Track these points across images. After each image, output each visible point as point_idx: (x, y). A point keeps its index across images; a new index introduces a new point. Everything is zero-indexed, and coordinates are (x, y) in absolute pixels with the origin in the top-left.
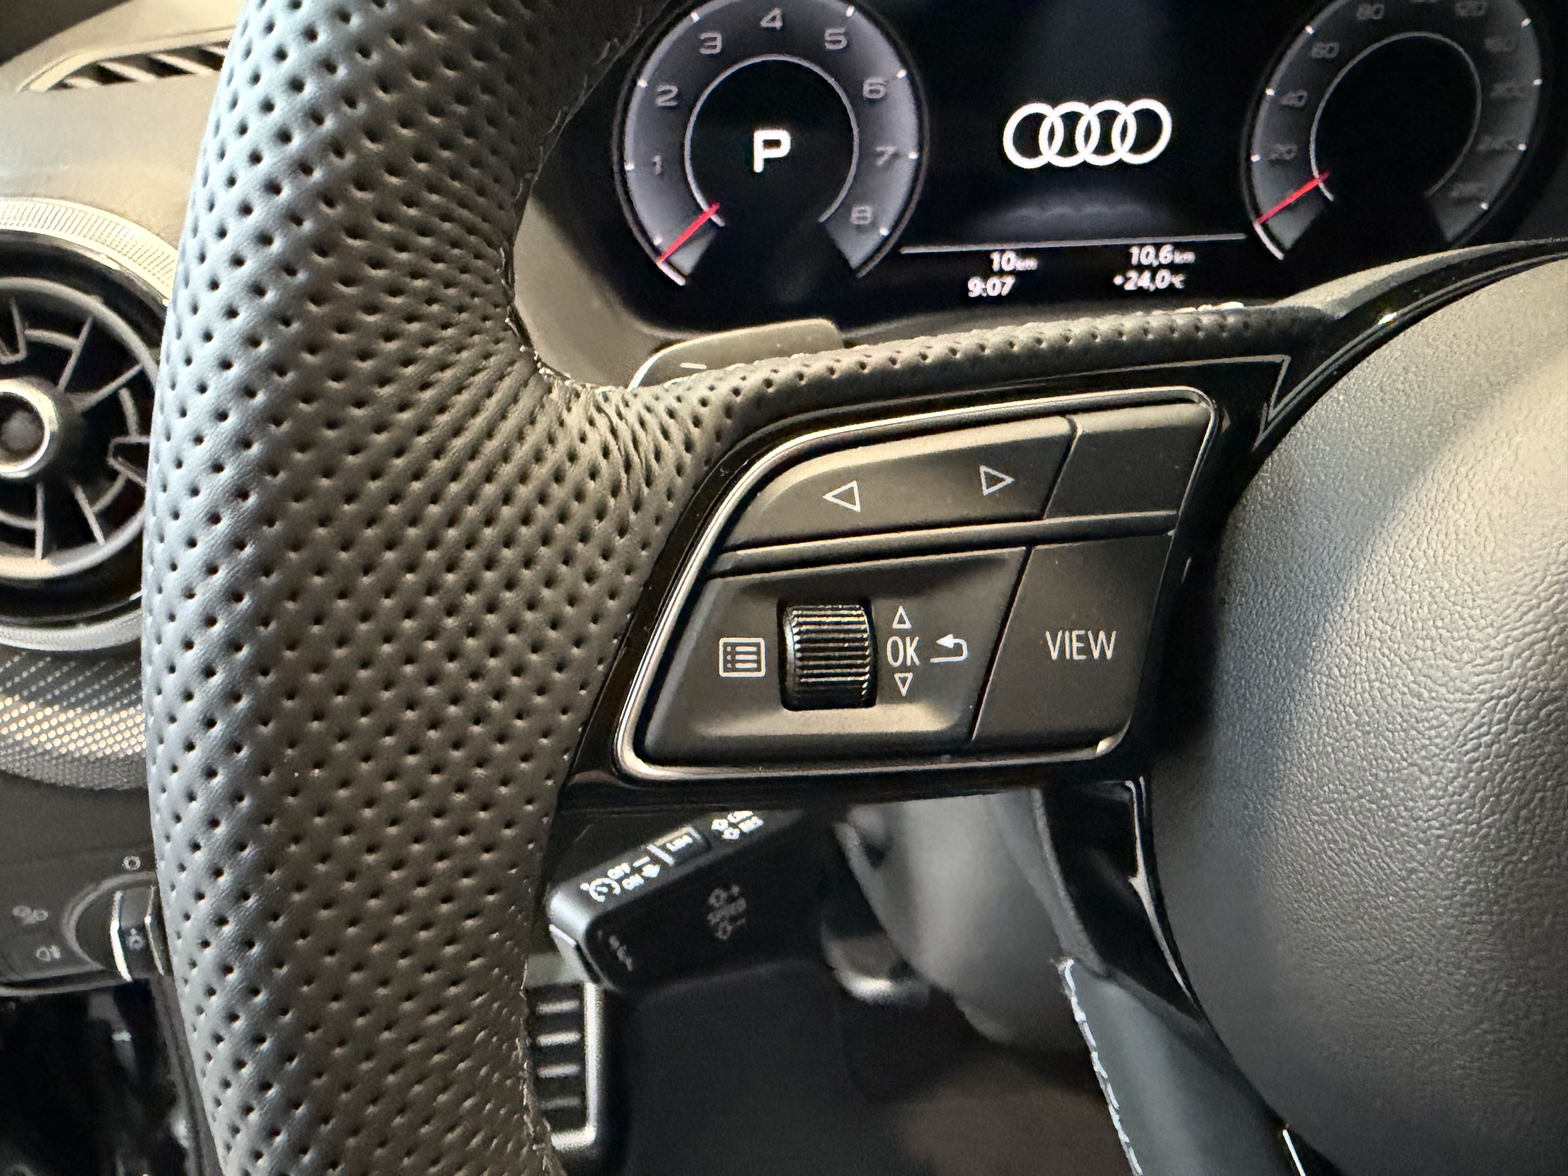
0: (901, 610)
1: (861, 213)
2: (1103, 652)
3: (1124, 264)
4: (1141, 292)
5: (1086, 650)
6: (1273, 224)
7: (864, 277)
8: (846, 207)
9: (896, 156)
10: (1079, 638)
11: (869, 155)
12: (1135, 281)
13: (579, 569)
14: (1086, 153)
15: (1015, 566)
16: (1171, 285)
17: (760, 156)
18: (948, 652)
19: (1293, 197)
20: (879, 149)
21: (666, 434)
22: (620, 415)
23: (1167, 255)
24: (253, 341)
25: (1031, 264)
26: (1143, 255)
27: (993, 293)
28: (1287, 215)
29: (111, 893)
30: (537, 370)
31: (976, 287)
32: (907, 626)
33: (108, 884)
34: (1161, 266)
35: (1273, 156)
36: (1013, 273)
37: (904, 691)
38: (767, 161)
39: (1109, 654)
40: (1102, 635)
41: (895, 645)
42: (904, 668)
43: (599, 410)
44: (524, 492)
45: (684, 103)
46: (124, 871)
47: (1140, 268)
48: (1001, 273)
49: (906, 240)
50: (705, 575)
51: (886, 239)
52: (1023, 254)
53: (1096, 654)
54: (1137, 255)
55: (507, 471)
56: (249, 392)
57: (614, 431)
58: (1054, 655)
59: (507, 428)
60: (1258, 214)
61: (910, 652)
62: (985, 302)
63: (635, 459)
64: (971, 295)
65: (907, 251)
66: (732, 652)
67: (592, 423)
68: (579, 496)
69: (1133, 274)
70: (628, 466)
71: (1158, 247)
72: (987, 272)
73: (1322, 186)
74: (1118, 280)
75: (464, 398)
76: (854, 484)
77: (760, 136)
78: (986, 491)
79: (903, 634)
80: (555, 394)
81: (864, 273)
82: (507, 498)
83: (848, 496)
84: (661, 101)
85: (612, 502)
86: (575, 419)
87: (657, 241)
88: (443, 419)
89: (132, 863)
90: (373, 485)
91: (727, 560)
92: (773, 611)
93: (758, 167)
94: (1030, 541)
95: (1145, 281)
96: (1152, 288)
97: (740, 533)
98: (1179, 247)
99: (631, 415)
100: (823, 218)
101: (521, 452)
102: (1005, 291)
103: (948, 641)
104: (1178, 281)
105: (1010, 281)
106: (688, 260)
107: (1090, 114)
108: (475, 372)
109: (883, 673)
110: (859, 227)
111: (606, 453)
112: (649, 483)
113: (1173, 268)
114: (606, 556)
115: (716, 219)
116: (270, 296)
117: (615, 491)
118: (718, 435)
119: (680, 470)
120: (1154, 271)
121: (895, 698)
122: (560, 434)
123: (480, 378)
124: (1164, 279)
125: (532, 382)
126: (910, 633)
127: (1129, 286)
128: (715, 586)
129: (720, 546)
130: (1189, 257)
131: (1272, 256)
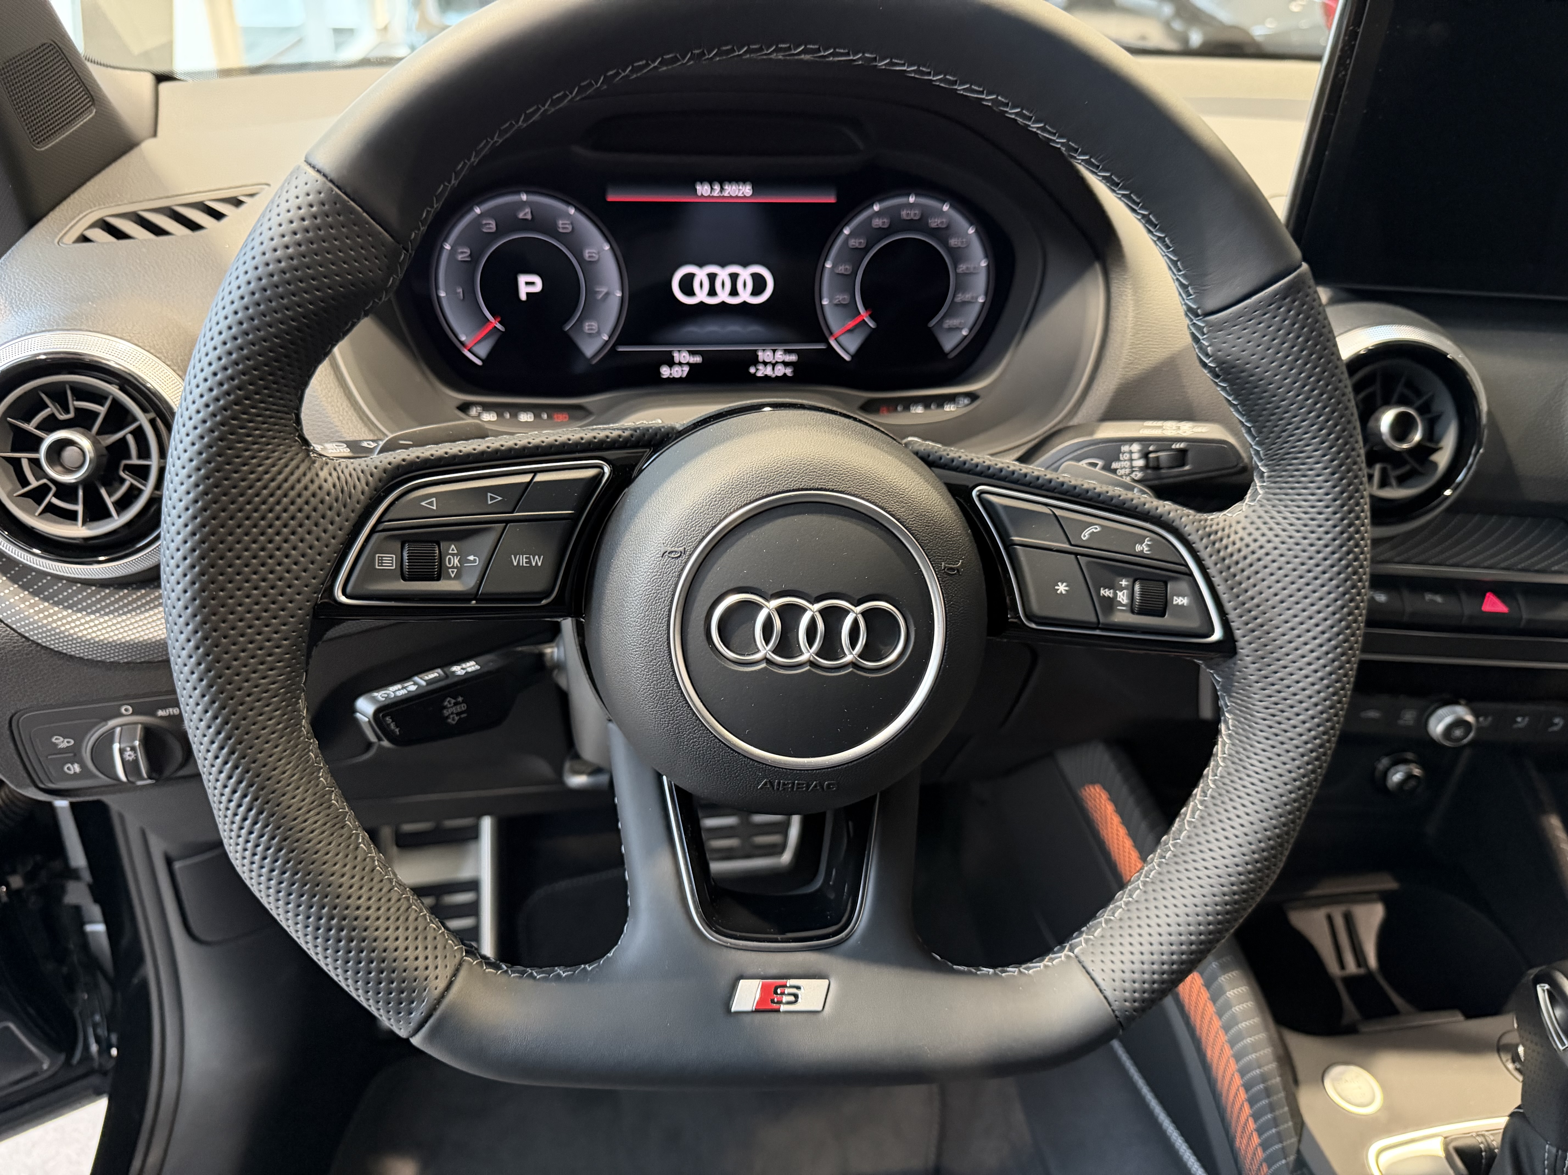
0: (453, 546)
1: (589, 326)
2: (537, 563)
3: (755, 361)
4: (766, 378)
5: (529, 562)
6: (843, 339)
7: (596, 363)
8: (581, 320)
9: (607, 294)
10: (526, 558)
11: (590, 292)
12: (762, 371)
13: (321, 529)
14: (723, 296)
15: (500, 530)
16: (785, 374)
17: (523, 291)
18: (470, 562)
19: (851, 324)
20: (598, 289)
21: (359, 480)
22: (342, 472)
23: (780, 356)
24: (200, 453)
25: (698, 359)
26: (765, 355)
27: (677, 376)
28: (847, 335)
29: (114, 728)
30: (308, 455)
31: (665, 372)
32: (456, 552)
33: (111, 723)
34: (777, 363)
35: (836, 302)
36: (688, 364)
37: (453, 576)
38: (528, 294)
39: (539, 564)
40: (537, 557)
41: (450, 559)
42: (453, 567)
43: (335, 469)
44: (299, 501)
45: (474, 258)
46: (122, 715)
47: (765, 364)
48: (680, 364)
49: (619, 342)
50: (373, 531)
51: (607, 342)
52: (692, 353)
53: (534, 564)
54: (762, 356)
55: (292, 494)
56: (199, 469)
57: (339, 478)
58: (515, 564)
59: (293, 478)
60: (831, 333)
61: (456, 561)
62: (672, 381)
63: (346, 488)
64: (664, 377)
65: (621, 349)
66: (381, 560)
67: (330, 474)
68: (322, 502)
69: (761, 367)
70: (342, 491)
71: (774, 351)
72: (671, 363)
73: (866, 320)
74: (752, 370)
75: (275, 469)
76: (434, 499)
77: (522, 279)
78: (490, 502)
79: (453, 555)
80: (316, 465)
81: (594, 362)
82: (293, 503)
83: (431, 503)
84: (460, 257)
85: (335, 504)
86: (323, 474)
87: (463, 338)
88: (267, 476)
89: (126, 710)
90: (241, 499)
91: (380, 527)
92: (399, 546)
93: (523, 297)
94: (507, 522)
95: (768, 371)
96: (774, 376)
97: (388, 516)
98: (787, 352)
99: (346, 472)
100: (567, 328)
101: (299, 487)
102: (684, 375)
103: (471, 558)
104: (789, 371)
105: (686, 369)
106: (483, 350)
107: (723, 274)
108: (280, 459)
109: (443, 568)
110: (590, 334)
111: (334, 486)
112: (350, 498)
113: (786, 364)
114: (332, 524)
115: (499, 326)
116: (206, 440)
117: (337, 500)
118: (380, 480)
119: (363, 493)
120: (774, 365)
121: (450, 578)
122: (316, 479)
123: (282, 461)
124: (780, 371)
125: (306, 461)
126: (457, 555)
127: (759, 374)
128: (376, 536)
129: (379, 521)
130: (793, 358)
131: (843, 358)
